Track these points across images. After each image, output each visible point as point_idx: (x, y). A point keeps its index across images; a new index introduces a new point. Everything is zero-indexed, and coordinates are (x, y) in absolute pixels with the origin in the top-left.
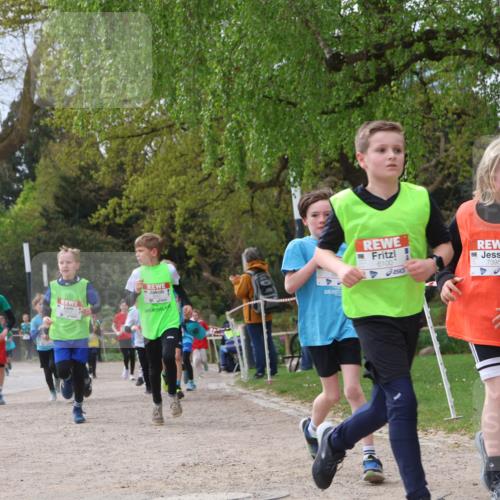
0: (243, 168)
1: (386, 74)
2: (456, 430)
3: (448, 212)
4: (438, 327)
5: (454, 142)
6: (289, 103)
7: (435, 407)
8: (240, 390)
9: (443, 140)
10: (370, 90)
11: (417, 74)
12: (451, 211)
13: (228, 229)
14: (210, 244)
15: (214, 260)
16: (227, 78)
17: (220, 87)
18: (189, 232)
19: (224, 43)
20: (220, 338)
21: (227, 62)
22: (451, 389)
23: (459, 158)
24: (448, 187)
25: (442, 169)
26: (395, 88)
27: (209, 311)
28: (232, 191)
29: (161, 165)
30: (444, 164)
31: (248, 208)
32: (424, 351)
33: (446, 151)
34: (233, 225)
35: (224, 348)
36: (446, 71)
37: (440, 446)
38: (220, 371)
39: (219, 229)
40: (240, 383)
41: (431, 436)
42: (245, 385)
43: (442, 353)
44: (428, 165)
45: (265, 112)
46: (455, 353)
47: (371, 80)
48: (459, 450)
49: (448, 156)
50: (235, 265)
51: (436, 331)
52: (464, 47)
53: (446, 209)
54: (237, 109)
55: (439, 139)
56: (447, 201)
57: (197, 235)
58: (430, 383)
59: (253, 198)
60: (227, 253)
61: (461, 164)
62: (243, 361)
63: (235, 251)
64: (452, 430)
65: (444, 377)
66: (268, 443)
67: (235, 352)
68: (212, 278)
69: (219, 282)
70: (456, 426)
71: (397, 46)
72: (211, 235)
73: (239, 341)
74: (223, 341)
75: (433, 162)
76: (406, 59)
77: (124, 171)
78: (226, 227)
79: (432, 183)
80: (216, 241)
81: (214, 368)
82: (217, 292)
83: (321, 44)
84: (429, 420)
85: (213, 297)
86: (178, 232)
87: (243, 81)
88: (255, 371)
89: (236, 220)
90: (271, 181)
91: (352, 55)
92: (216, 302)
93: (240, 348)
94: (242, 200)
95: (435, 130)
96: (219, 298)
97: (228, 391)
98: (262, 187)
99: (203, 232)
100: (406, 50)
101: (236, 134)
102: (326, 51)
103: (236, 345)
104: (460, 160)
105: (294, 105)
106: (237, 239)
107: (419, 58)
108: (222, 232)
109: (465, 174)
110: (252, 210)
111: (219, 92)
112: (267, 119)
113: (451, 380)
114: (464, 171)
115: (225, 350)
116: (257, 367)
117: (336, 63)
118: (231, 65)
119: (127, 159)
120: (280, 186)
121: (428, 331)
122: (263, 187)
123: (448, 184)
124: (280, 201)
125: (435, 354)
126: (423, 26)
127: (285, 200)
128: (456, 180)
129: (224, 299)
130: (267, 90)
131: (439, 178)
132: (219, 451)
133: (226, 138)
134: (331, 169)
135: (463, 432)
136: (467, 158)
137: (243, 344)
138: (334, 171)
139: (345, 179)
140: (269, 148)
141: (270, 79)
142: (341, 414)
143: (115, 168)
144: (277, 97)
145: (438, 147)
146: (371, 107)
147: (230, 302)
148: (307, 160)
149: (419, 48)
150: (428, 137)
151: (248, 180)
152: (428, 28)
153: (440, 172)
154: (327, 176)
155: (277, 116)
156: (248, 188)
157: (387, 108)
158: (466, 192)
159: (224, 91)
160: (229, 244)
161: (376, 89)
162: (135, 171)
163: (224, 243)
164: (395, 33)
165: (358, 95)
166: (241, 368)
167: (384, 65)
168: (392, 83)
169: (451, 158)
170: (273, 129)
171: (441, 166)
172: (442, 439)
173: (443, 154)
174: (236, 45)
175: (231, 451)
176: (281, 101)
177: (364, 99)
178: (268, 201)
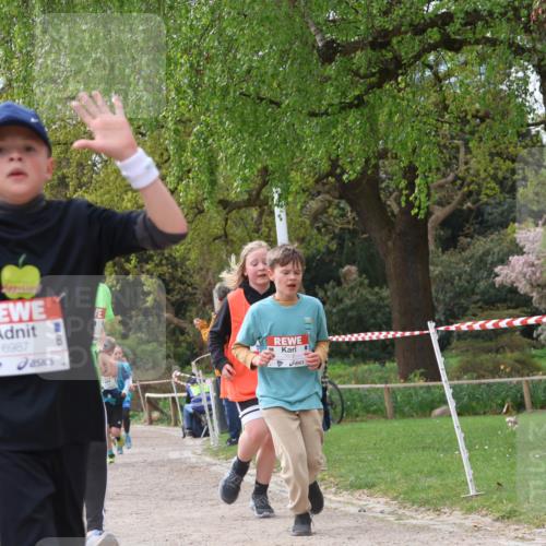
0: (213, 183)
1: (392, 67)
2: (476, 509)
3: (469, 240)
4: (456, 382)
5: (474, 152)
6: (272, 102)
7: (450, 481)
8: (208, 459)
9: (462, 150)
10: (371, 87)
11: (431, 67)
12: (472, 237)
13: (197, 259)
14: (173, 278)
15: (178, 297)
16: (196, 71)
17: (186, 81)
18: (147, 263)
19: (191, 27)
20: (185, 394)
21: (195, 51)
22: (470, 459)
23: (482, 172)
24: (469, 209)
25: (462, 185)
26: (402, 85)
27: (172, 361)
28: (201, 212)
29: (111, 178)
30: (463, 180)
31: (221, 232)
32: (437, 411)
33: (466, 163)
34: (202, 254)
35: (189, 407)
36: (466, 63)
37: (455, 530)
38: (184, 436)
39: (184, 259)
40: (208, 450)
41: (444, 517)
42: (215, 454)
43: (459, 414)
44: (443, 181)
45: (243, 113)
46: (476, 414)
47: (373, 75)
48: (479, 535)
49: (467, 170)
50: (205, 304)
51: (452, 387)
52: (489, 35)
53: (466, 236)
54: (208, 109)
55: (457, 148)
56: (468, 226)
57: (157, 265)
58: (445, 451)
59: (227, 220)
60: (196, 288)
61: (484, 179)
62: (213, 423)
63: (204, 286)
64: (470, 510)
65: (461, 444)
66: (243, 526)
67: (203, 412)
68: (176, 320)
69: (184, 324)
70: (476, 505)
71: (406, 33)
72: (175, 266)
73: (208, 399)
74: (189, 399)
75: (450, 178)
76: (417, 48)
77: (67, 186)
78: (193, 256)
79: (449, 203)
80: (180, 274)
81: (177, 432)
82: (182, 338)
83: (313, 29)
84: (443, 497)
85: (177, 343)
86: (133, 262)
87: (216, 75)
88: (227, 436)
89: (205, 248)
90: (249, 200)
91: (349, 44)
92: (180, 350)
93: (210, 407)
94: (213, 223)
95: (452, 138)
96: (184, 345)
97: (194, 460)
98: (238, 206)
99: (164, 262)
100: (418, 38)
101: (205, 140)
102: (318, 38)
103: (204, 403)
104: (483, 175)
105: (278, 105)
106: (207, 271)
107: (433, 47)
108: (187, 263)
109: (488, 192)
110: (226, 235)
111: (185, 88)
112: (244, 122)
113: (469, 448)
114: (487, 188)
115: (191, 410)
116: (230, 431)
117: (329, 52)
118: (200, 54)
119: (70, 171)
120: (260, 207)
121: (443, 387)
122: (240, 208)
123: (469, 204)
124: (261, 224)
125: (450, 416)
126: (437, 8)
127: (267, 223)
128: (479, 200)
129: (190, 346)
130: (245, 85)
131: (457, 198)
132: (180, 536)
133: (192, 145)
134: (324, 184)
135: (484, 512)
136: (492, 172)
137: (213, 402)
138: (327, 187)
139: (341, 197)
140: (247, 158)
141: (249, 71)
142: (333, 490)
143: (56, 182)
144: (258, 94)
145: (457, 159)
146: (373, 107)
147: (197, 350)
148: (293, 174)
149: (434, 35)
150: (445, 146)
151: (221, 197)
152: (444, 10)
153: (459, 189)
154: (319, 193)
155: (256, 118)
156: (221, 208)
157: (394, 109)
158: (490, 214)
159: (190, 86)
160: (197, 278)
161: (380, 85)
162: (80, 186)
163: (191, 276)
164: (404, 16)
165: (357, 93)
166: (211, 432)
167: (389, 55)
168: (400, 79)
169: (471, 172)
170: (251, 134)
171: (459, 182)
172: (458, 521)
173: (463, 168)
174: (206, 29)
175: (196, 536)
176: (262, 99)
177: (365, 98)
178: (245, 225)
